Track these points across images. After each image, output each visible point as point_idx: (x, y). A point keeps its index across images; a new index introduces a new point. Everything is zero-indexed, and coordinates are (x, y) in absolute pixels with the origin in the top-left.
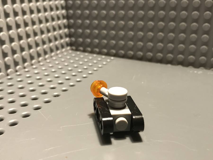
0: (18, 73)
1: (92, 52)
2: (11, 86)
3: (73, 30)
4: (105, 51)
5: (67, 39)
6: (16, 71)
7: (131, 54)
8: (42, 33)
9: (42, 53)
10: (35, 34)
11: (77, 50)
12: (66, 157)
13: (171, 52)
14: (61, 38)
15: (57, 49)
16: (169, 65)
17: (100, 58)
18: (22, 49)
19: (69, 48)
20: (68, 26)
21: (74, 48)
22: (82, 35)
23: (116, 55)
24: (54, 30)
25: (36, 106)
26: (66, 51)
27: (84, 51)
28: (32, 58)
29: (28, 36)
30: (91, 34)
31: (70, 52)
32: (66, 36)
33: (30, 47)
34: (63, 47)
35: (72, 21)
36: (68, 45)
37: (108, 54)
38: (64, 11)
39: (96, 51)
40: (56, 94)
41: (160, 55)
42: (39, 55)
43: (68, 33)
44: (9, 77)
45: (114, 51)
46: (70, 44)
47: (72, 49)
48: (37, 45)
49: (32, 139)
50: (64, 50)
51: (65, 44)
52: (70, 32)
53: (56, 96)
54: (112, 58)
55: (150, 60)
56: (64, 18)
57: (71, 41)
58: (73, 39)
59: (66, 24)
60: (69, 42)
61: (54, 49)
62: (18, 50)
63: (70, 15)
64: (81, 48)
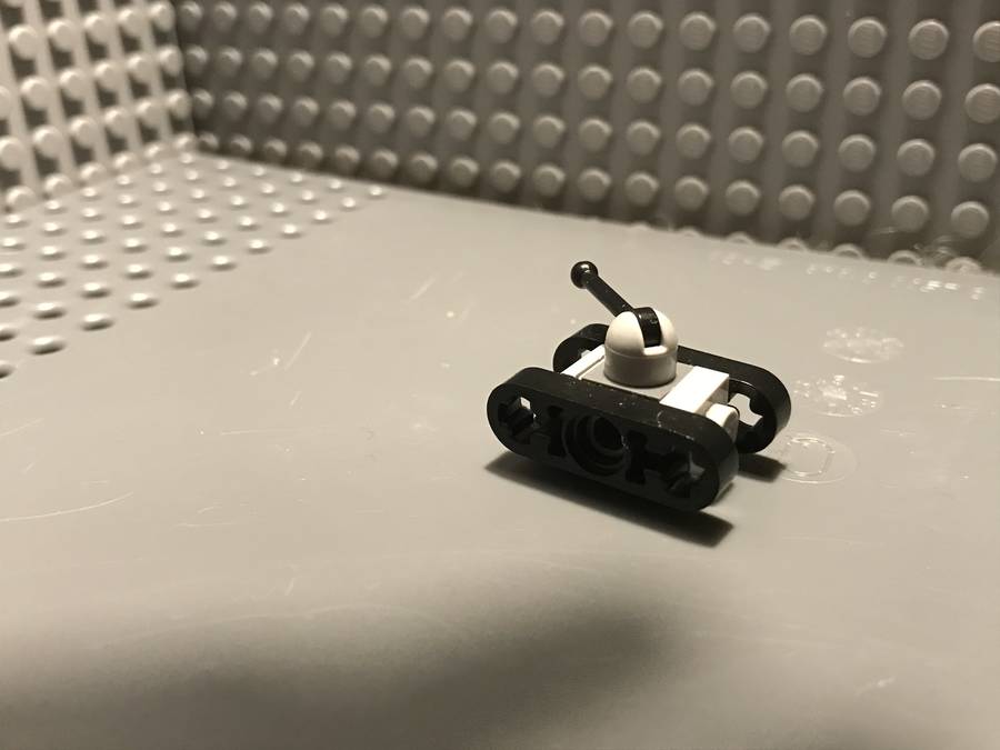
1: (292, 162)
3: (200, 54)
5: (175, 98)
7: (466, 169)
11: (224, 151)
14: (139, 91)
15: (116, 145)
19: (184, 140)
20: (180, 35)
21: (212, 140)
22: (241, 78)
26: (168, 155)
27: (257, 156)
30: (280, 70)
31: (188, 158)
32: (170, 82)
36: (177, 126)
37: (365, 173)
39: (307, 155)
41: (597, 177)
43: (175, 68)
46: (196, 123)
47: (204, 149)
50: (154, 150)
51: (160, 124)
52: (188, 63)
54: (377, 189)
57: (196, 105)
58: (205, 97)
60: (183, 112)
61: (98, 146)
64: (244, 142)
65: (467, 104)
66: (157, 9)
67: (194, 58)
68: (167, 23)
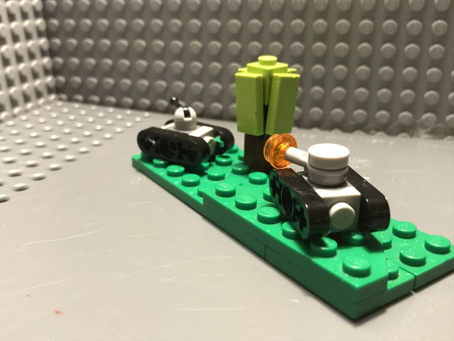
3: (59, 60)
4: (129, 101)
5: (49, 79)
11: (70, 100)
14: (35, 76)
15: (27, 99)
17: (119, 114)
19: (53, 97)
20: (51, 52)
21: (64, 96)
22: (79, 70)
24: (19, 59)
30: (97, 67)
31: (60, 103)
32: (47, 72)
34: (39, 95)
35: (57, 41)
36: (50, 91)
38: (39, 21)
40: (19, 185)
43: (49, 66)
45: (147, 102)
46: (57, 90)
50: (41, 101)
51: (43, 90)
52: (54, 64)
53: (19, 190)
54: (146, 114)
56: (40, 34)
57: (57, 82)
58: (62, 79)
60: (52, 85)
61: (20, 99)
63: (53, 29)
65: (181, 79)
66: (43, 41)
67: (57, 62)
68: (46, 47)
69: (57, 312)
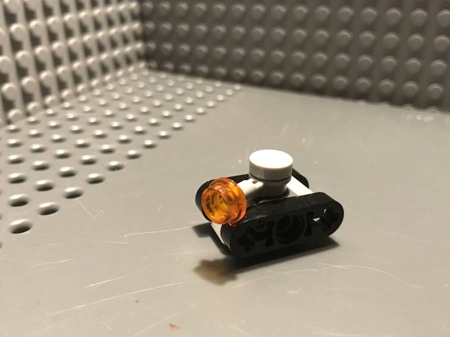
0: (32, 119)
1: (193, 74)
2: (16, 145)
3: (150, 25)
4: (222, 71)
5: (139, 46)
6: (28, 114)
7: (278, 77)
8: (84, 30)
9: (83, 74)
10: (69, 33)
11: (160, 69)
12: (137, 301)
13: (367, 74)
14: (126, 41)
15: (117, 66)
16: (362, 104)
17: (211, 86)
18: (40, 67)
19: (142, 65)
20: (142, 17)
21: (154, 64)
22: (171, 36)
23: (246, 81)
24: (110, 23)
25: (71, 190)
26: (137, 71)
27: (176, 71)
28: (62, 85)
29: (52, 37)
30: (190, 33)
31: (146, 73)
32: (137, 38)
33: (57, 62)
34: (129, 61)
36: (140, 57)
37: (228, 79)
39: (201, 71)
40: (114, 163)
41: (342, 80)
42: (77, 80)
43: (140, 32)
44: (12, 127)
45: (241, 72)
46: (146, 56)
47: (150, 68)
48: (73, 57)
49: (62, 261)
50: (131, 69)
51: (133, 57)
52: (145, 29)
53: (114, 169)
54: (238, 87)
55: (321, 92)
57: (148, 49)
58: (152, 45)
59: (137, 11)
60: (142, 51)
61: (111, 66)
62: (31, 68)
64: (170, 66)
66: (134, 5)
67: (148, 27)
69: (172, 326)
